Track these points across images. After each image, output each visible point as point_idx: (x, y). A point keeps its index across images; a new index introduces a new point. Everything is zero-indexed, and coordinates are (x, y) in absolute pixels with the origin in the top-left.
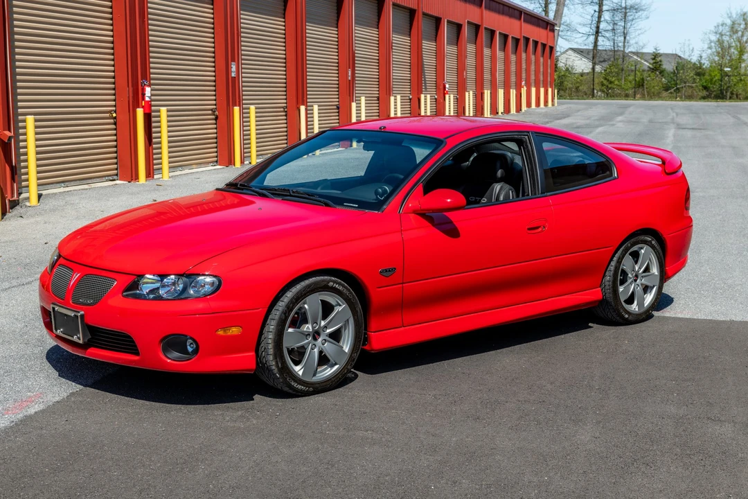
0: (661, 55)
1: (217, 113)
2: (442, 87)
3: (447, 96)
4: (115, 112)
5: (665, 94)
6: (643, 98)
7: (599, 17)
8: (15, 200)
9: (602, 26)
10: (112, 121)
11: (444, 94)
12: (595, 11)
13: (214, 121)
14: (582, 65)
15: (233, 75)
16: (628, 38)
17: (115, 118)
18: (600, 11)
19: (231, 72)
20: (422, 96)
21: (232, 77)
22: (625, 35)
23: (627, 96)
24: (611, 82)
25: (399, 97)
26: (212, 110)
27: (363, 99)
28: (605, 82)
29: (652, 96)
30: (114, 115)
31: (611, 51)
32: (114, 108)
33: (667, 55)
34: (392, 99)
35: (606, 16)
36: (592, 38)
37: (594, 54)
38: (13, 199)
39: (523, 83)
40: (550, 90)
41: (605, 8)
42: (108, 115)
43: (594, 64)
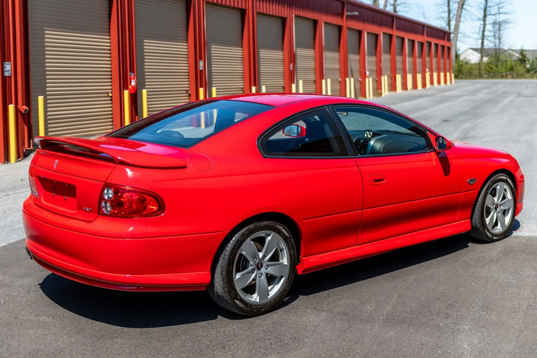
0: (526, 51)
1: (189, 92)
2: (363, 74)
3: (367, 79)
4: (111, 93)
5: (527, 75)
6: (513, 77)
7: (484, 28)
8: (31, 150)
9: (486, 33)
10: (109, 98)
11: (365, 78)
12: (481, 25)
13: (188, 98)
14: (474, 58)
15: (201, 68)
16: (501, 40)
17: (111, 97)
18: (485, 25)
19: (200, 67)
20: (348, 80)
21: (200, 70)
22: (500, 39)
23: (502, 77)
24: (491, 68)
25: (329, 81)
26: (186, 90)
27: (301, 82)
28: (487, 68)
29: (519, 76)
30: (111, 95)
31: (493, 49)
32: (111, 91)
33: (529, 51)
34: (324, 81)
35: (489, 27)
36: (480, 41)
37: (482, 51)
38: (30, 148)
39: (427, 70)
40: (448, 74)
41: (487, 22)
42: (106, 95)
43: (482, 57)
